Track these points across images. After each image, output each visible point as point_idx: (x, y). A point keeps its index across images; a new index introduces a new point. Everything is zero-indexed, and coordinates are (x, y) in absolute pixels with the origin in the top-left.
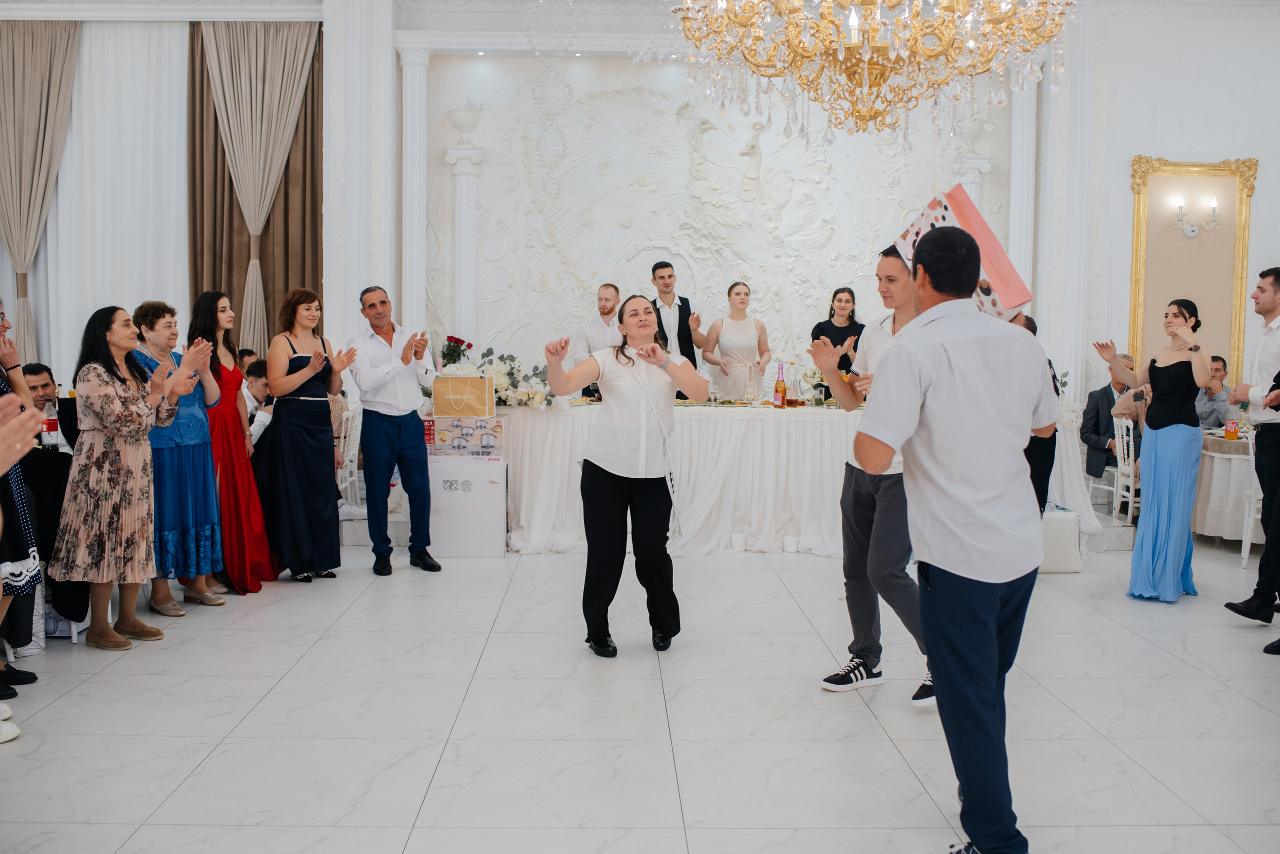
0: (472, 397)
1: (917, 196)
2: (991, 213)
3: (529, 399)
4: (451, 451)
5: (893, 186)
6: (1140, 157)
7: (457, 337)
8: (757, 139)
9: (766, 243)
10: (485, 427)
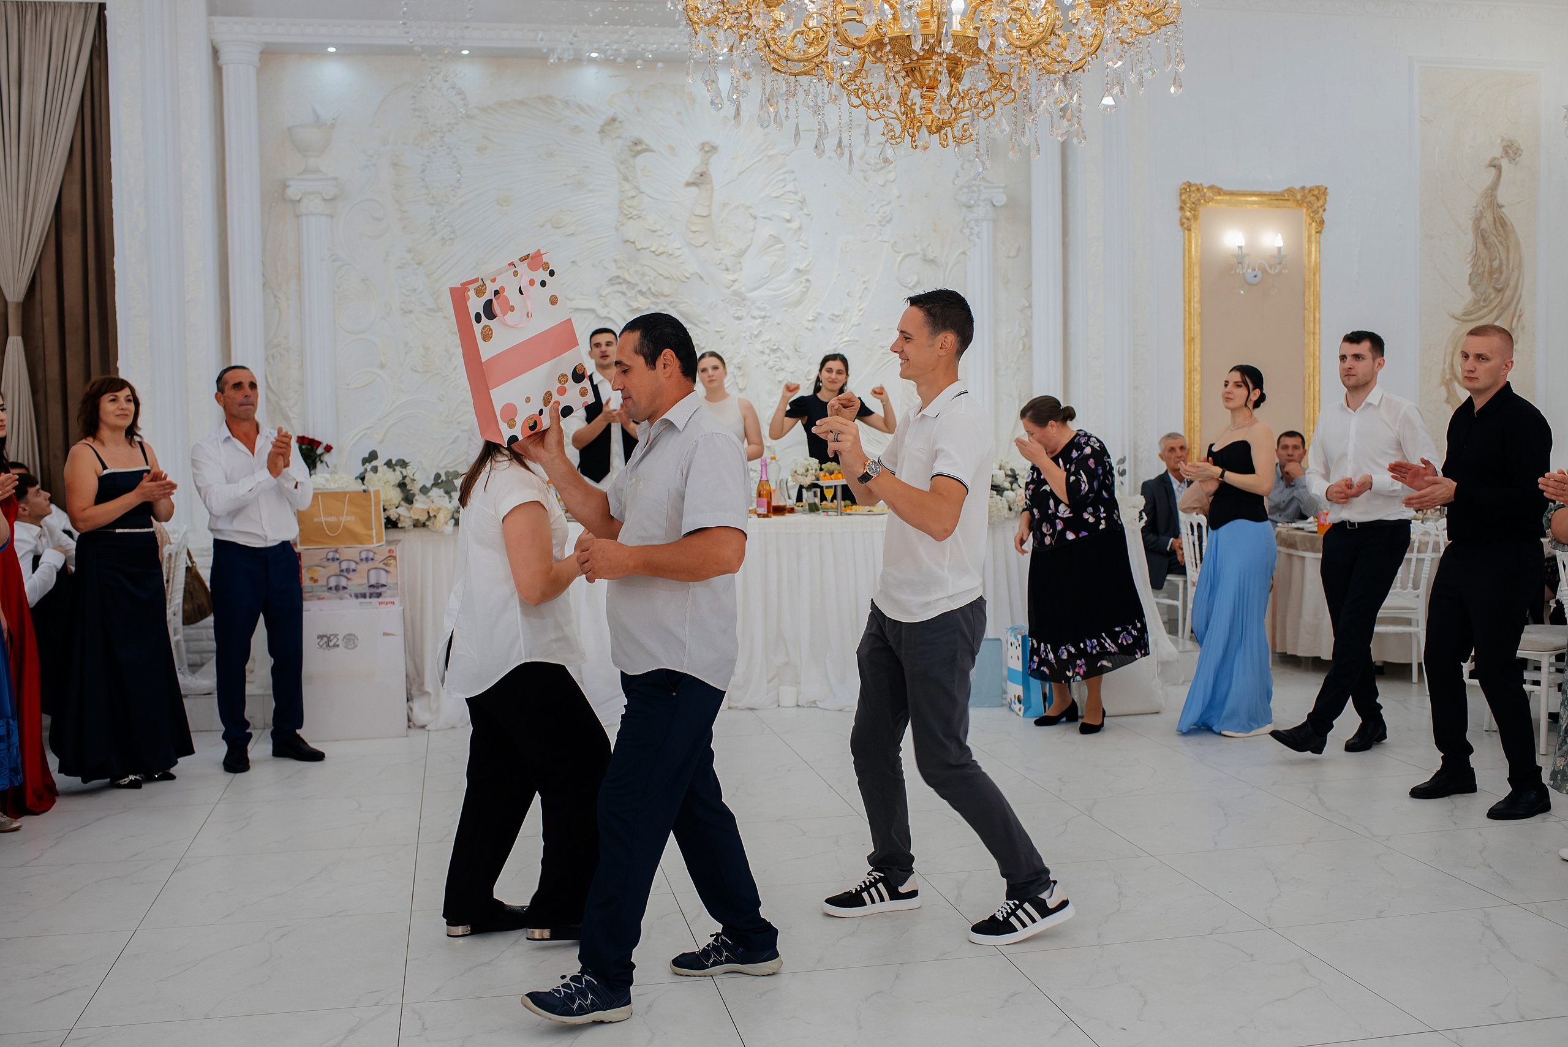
0: (352, 518)
1: (914, 236)
2: (1008, 257)
3: (430, 517)
4: (327, 594)
5: (883, 223)
6: (1190, 185)
7: (311, 437)
8: (707, 164)
9: (723, 300)
10: (372, 559)
